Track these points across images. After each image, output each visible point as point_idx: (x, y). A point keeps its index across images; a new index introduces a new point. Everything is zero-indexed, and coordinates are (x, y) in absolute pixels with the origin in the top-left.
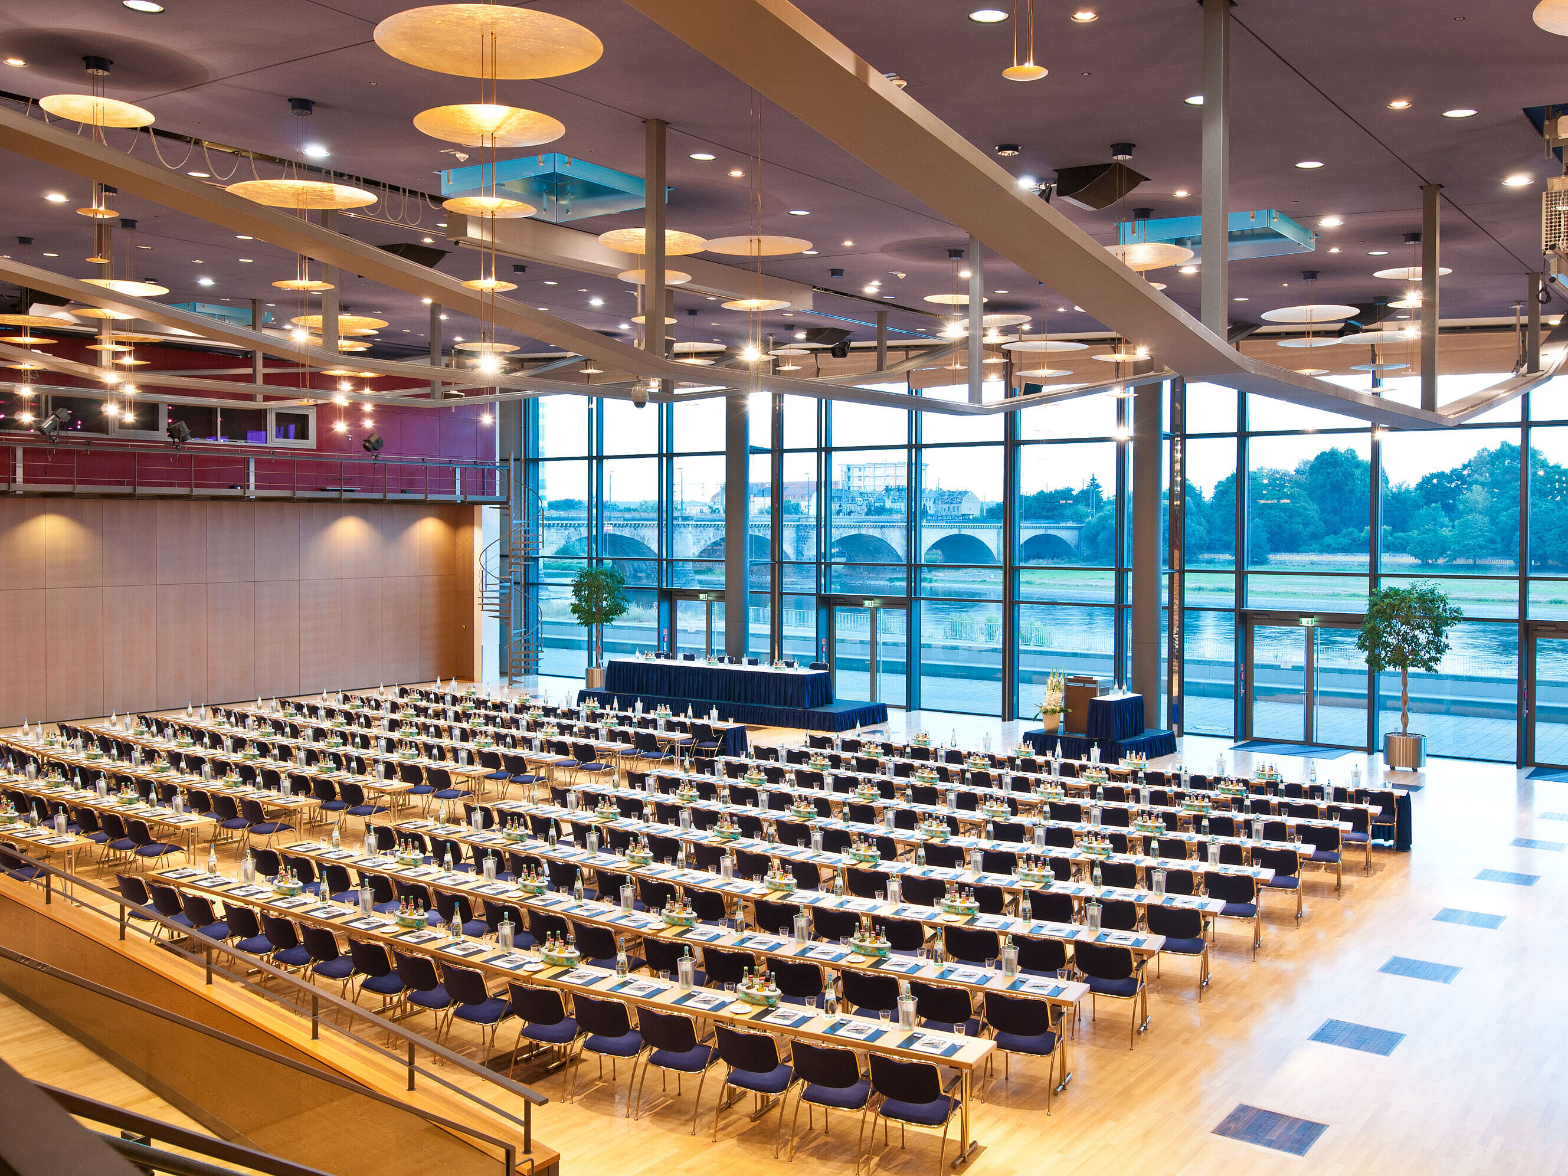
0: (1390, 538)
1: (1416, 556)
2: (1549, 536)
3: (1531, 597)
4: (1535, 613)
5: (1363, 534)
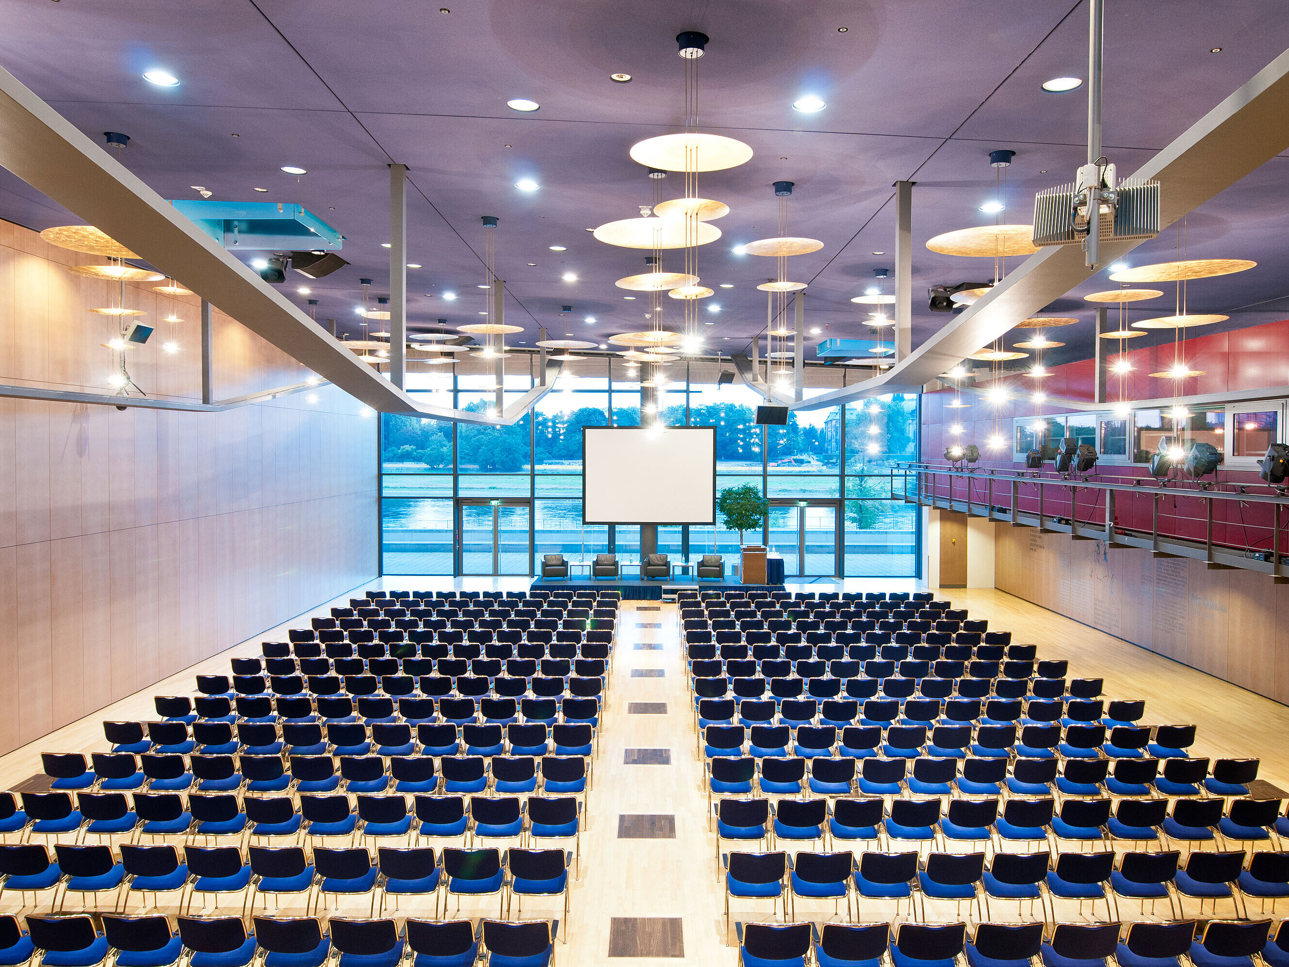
0: (414, 453)
1: (427, 464)
2: (496, 451)
3: (460, 485)
4: (462, 494)
5: (399, 451)
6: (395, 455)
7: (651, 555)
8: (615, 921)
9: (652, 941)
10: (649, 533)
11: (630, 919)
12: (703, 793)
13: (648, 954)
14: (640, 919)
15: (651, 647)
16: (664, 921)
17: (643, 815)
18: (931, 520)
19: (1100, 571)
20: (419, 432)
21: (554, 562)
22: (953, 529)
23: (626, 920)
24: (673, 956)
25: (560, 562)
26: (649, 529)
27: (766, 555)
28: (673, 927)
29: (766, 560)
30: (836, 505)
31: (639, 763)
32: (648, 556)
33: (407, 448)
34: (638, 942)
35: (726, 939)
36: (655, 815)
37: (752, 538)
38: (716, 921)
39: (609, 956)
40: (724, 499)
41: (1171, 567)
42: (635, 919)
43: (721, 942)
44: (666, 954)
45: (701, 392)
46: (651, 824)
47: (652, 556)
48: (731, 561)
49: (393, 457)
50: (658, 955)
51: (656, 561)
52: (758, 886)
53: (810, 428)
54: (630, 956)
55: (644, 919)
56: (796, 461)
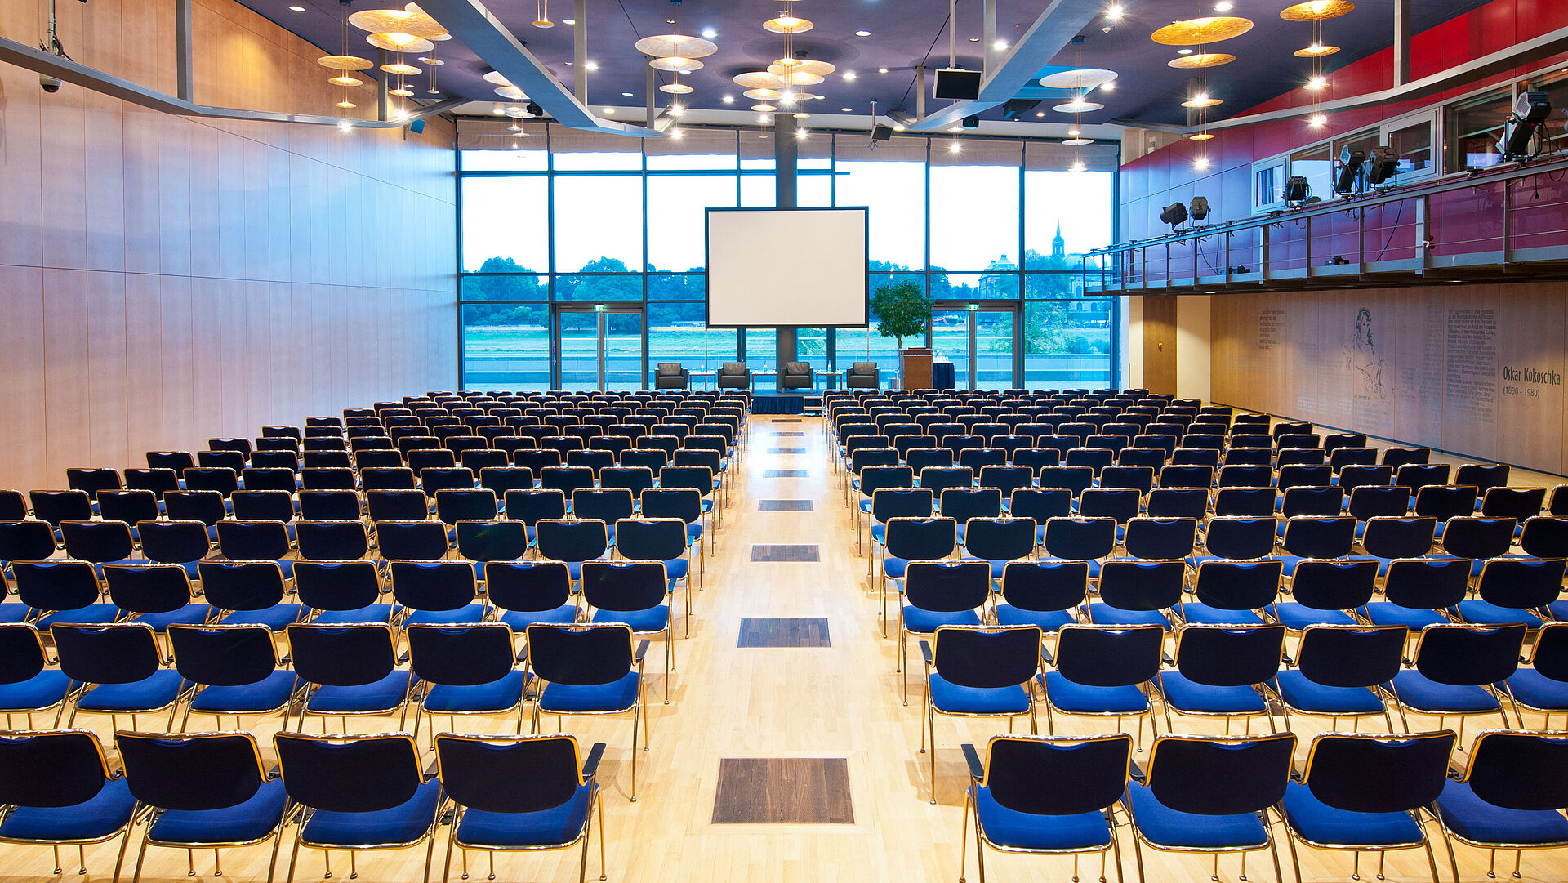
6: (509, 317)
7: (789, 364)
8: (728, 765)
9: (794, 796)
10: (787, 338)
11: (755, 761)
12: (869, 592)
13: (786, 817)
14: (771, 760)
15: (789, 451)
16: (815, 764)
17: (779, 619)
18: (1132, 320)
19: (1362, 359)
20: (536, 293)
21: (670, 372)
22: (1159, 330)
23: (747, 763)
24: (833, 821)
25: (678, 372)
26: (787, 334)
27: (931, 358)
28: (833, 773)
29: (932, 365)
30: (1013, 309)
31: (773, 560)
32: (785, 365)
33: (522, 308)
34: (768, 796)
35: (930, 791)
36: (796, 619)
37: (915, 342)
38: (907, 763)
39: (715, 821)
40: (879, 298)
41: (1470, 337)
42: (764, 761)
43: (920, 797)
44: (819, 817)
45: (849, 173)
46: (791, 630)
47: (791, 365)
48: (891, 368)
49: (507, 319)
50: (804, 819)
51: (796, 371)
52: (985, 693)
53: (963, 288)
54: (752, 821)
55: (779, 761)
56: (948, 320)
